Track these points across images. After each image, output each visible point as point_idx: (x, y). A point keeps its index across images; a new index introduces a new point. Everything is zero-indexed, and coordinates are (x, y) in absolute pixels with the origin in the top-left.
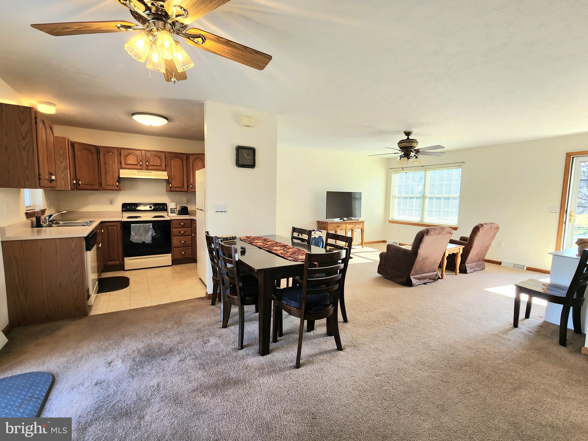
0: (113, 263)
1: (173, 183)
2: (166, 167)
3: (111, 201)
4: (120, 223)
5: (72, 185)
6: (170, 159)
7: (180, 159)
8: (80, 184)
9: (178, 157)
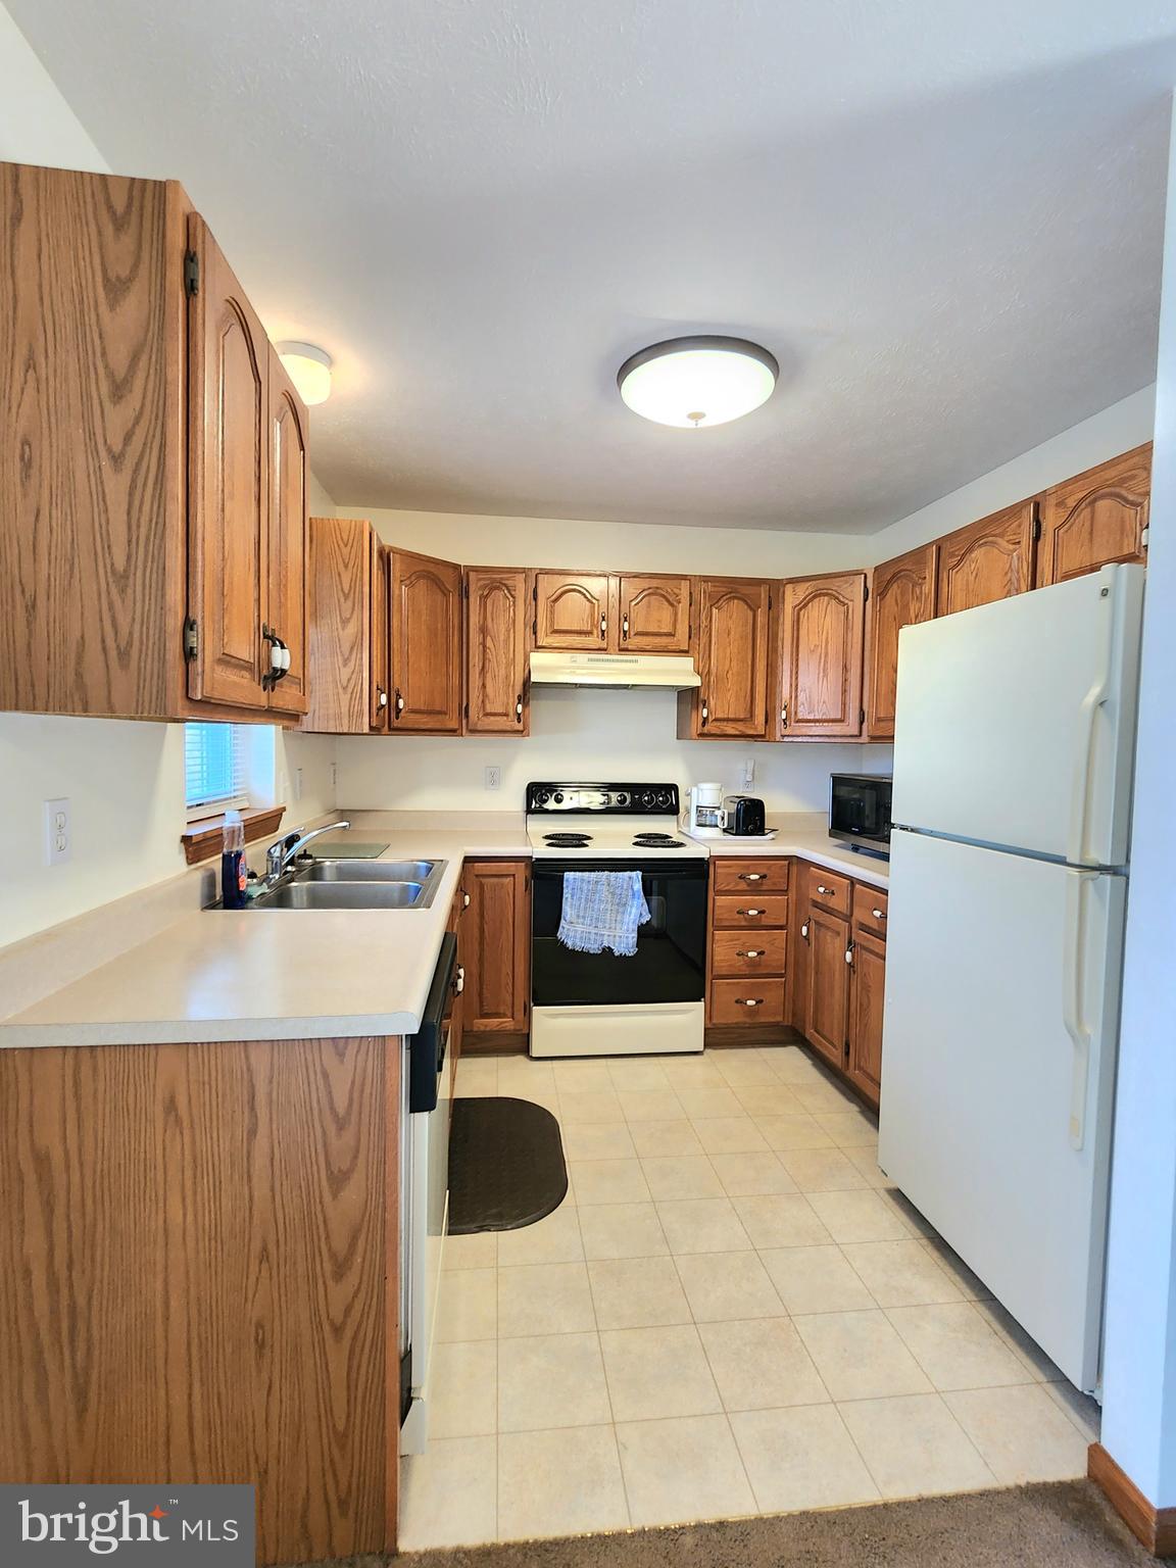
0: (493, 1023)
1: (712, 702)
2: (690, 637)
3: (492, 775)
4: (526, 865)
5: (375, 714)
6: (708, 605)
7: (745, 601)
8: (401, 710)
9: (738, 595)
